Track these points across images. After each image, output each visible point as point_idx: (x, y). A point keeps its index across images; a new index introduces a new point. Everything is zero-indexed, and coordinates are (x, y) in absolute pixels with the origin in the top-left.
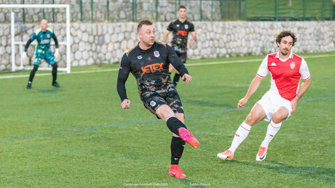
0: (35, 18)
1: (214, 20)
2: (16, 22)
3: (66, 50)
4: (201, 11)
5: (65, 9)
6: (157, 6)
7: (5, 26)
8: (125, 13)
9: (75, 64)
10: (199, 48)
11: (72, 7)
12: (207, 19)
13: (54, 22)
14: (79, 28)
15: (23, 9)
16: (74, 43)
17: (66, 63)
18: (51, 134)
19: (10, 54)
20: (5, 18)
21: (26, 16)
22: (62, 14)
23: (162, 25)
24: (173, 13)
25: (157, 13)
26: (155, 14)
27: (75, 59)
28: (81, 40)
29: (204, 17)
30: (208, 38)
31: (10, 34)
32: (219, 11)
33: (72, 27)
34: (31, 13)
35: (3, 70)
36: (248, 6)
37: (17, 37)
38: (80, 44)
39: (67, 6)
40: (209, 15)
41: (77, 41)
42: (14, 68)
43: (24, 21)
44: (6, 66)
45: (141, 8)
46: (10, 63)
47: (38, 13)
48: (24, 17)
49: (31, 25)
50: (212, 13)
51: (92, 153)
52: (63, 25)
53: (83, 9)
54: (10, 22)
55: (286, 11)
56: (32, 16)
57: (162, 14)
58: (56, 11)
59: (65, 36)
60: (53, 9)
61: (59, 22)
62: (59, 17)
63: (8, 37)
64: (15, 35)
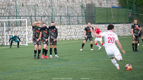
0: (13, 25)
1: (83, 24)
2: (6, 26)
3: (25, 37)
4: (78, 20)
5: (25, 21)
6: (61, 19)
7: (2, 28)
8: (48, 22)
9: (29, 42)
10: (78, 35)
11: (28, 19)
12: (80, 24)
14: (30, 28)
15: (9, 21)
16: (29, 34)
17: (26, 42)
18: (24, 70)
19: (4, 39)
20: (2, 25)
21: (10, 24)
22: (24, 23)
23: (63, 27)
24: (67, 21)
25: (61, 22)
26: (60, 22)
27: (29, 40)
28: (31, 33)
30: (81, 31)
31: (4, 31)
32: (85, 20)
33: (28, 28)
34: (12, 22)
35: (1, 45)
36: (96, 18)
37: (7, 32)
38: (31, 34)
39: (26, 20)
40: (81, 22)
41: (30, 33)
42: (5, 44)
43: (9, 26)
44: (2, 43)
45: (55, 20)
46: (4, 42)
47: (14, 23)
48: (9, 24)
49: (12, 27)
50: (82, 21)
51: (42, 78)
52: (25, 27)
53: (32, 21)
54: (4, 26)
55: (111, 20)
56: (12, 24)
58: (21, 22)
59: (26, 31)
60: (20, 21)
61: (23, 26)
62: (23, 24)
64: (6, 31)
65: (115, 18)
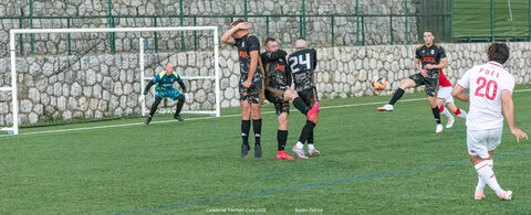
0: (171, 45)
1: (409, 43)
2: (145, 50)
3: (213, 87)
4: (392, 30)
5: (211, 31)
6: (332, 25)
7: (132, 56)
8: (291, 34)
9: (226, 104)
10: (391, 80)
11: (220, 28)
12: (399, 41)
13: (195, 50)
14: (230, 57)
15: (155, 33)
16: (224, 77)
17: (213, 104)
19: (139, 93)
20: (131, 45)
21: (159, 42)
22: (206, 38)
23: (340, 51)
24: (353, 33)
25: (333, 34)
26: (330, 36)
27: (225, 98)
28: (232, 73)
29: (396, 39)
30: (402, 66)
31: (138, 66)
32: (415, 29)
33: (221, 55)
34: (165, 37)
35: (130, 114)
36: (454, 23)
37: (148, 70)
39: (216, 28)
40: (402, 36)
41: (227, 74)
42: (144, 112)
43: (157, 50)
44: (133, 109)
45: (312, 28)
46: (139, 105)
47: (175, 38)
48: (156, 43)
49: (166, 54)
50: (406, 33)
52: (210, 53)
54: (138, 51)
56: (167, 42)
57: (340, 35)
58: (198, 34)
59: (213, 67)
60: (195, 32)
61: (203, 50)
62: (203, 42)
63: (135, 70)
64: (146, 68)
65: (519, 23)
